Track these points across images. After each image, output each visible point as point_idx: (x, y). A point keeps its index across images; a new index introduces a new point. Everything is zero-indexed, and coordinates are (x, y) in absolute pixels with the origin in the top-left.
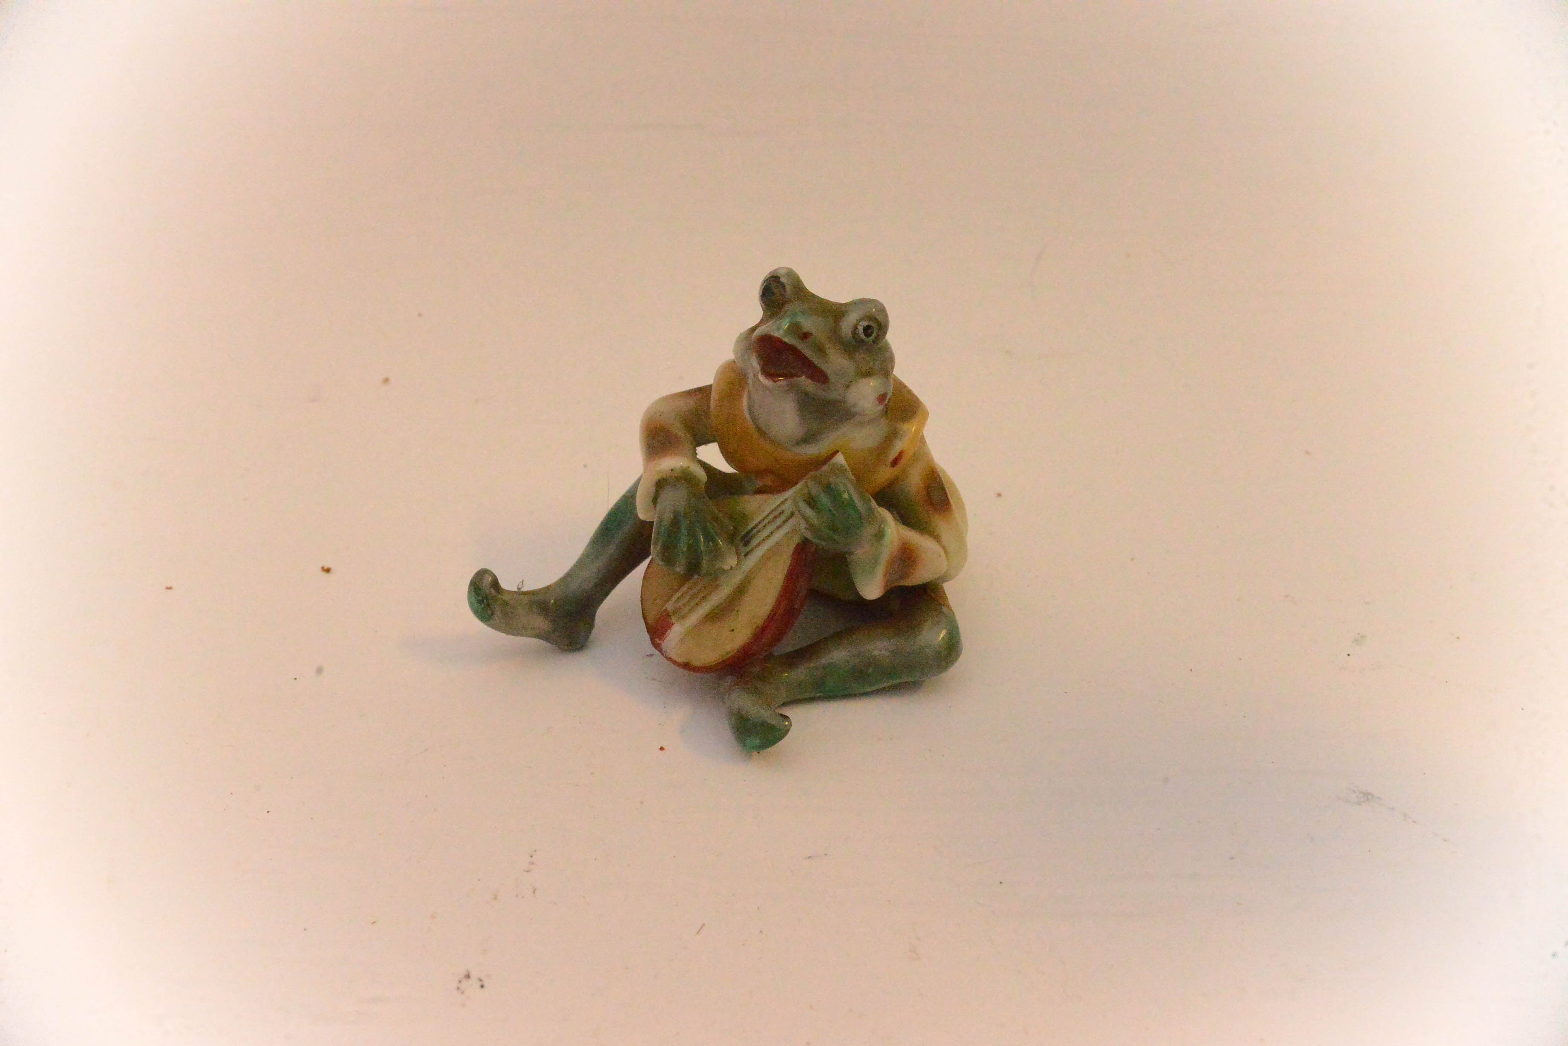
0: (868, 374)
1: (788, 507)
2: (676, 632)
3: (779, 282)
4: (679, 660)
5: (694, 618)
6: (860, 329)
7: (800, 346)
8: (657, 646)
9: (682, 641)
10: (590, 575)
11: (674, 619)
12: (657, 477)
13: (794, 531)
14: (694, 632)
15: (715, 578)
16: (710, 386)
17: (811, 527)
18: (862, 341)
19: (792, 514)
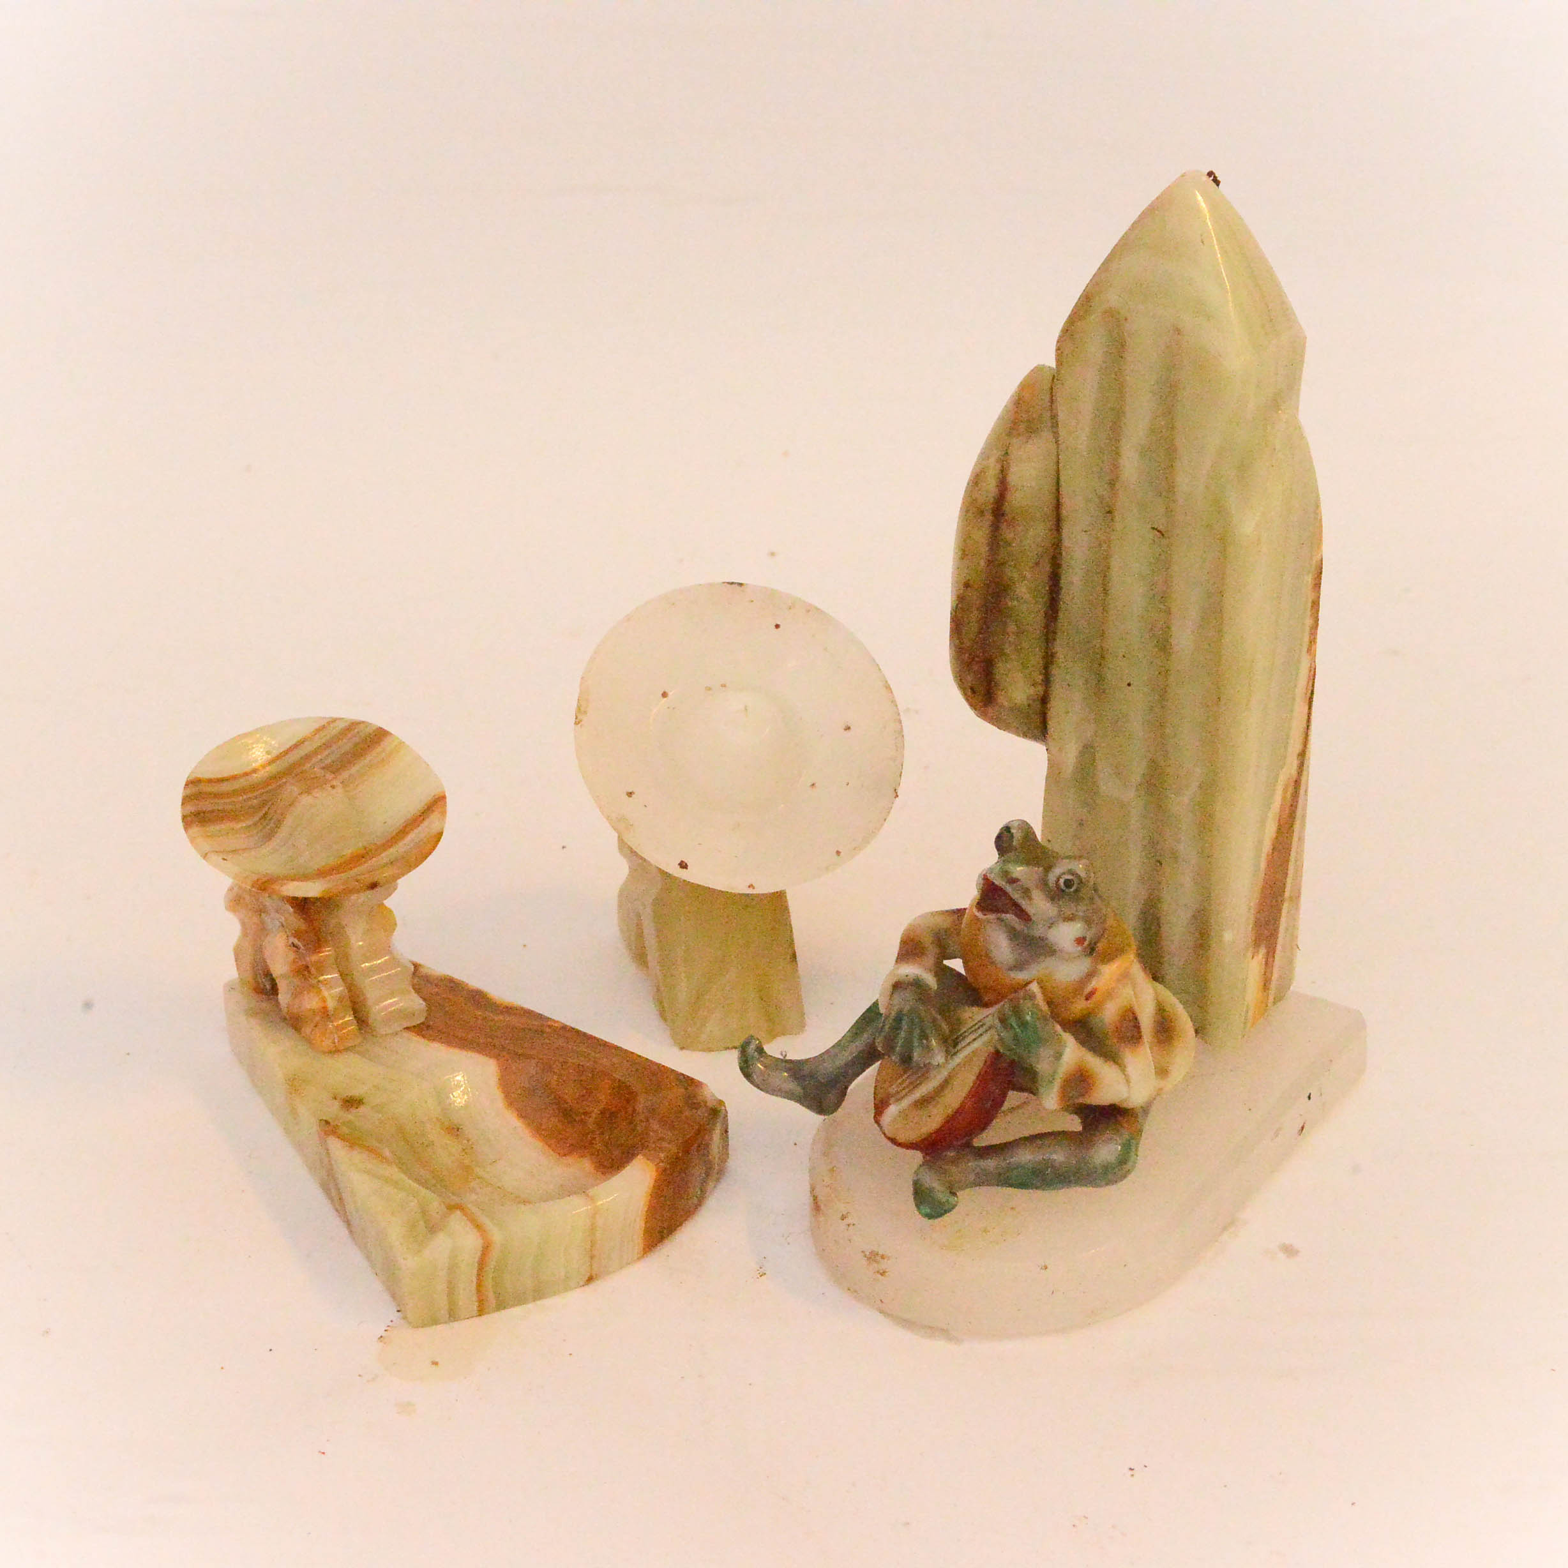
0: (1071, 919)
1: (989, 1021)
2: (892, 1110)
3: (1010, 832)
4: (890, 1136)
5: (905, 1103)
6: (1062, 881)
7: (1008, 889)
8: (877, 1122)
9: (894, 1120)
10: (846, 1056)
11: (892, 1100)
12: (895, 979)
13: (990, 1041)
14: (904, 1114)
15: (924, 1071)
16: (965, 909)
17: (1001, 1039)
18: (1063, 891)
19: (990, 1028)
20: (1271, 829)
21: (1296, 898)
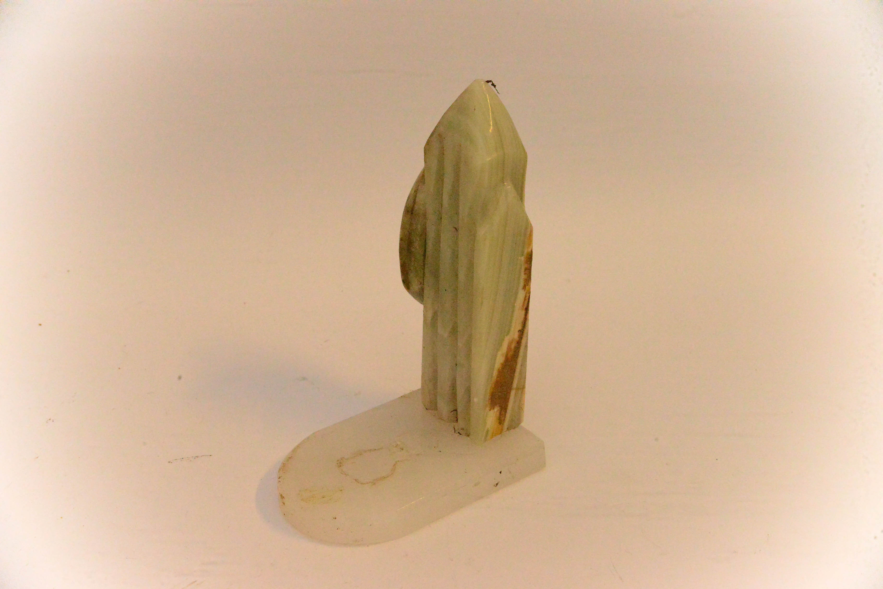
20: (500, 360)
21: (522, 388)
